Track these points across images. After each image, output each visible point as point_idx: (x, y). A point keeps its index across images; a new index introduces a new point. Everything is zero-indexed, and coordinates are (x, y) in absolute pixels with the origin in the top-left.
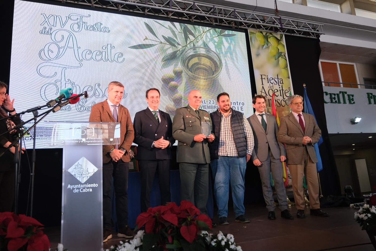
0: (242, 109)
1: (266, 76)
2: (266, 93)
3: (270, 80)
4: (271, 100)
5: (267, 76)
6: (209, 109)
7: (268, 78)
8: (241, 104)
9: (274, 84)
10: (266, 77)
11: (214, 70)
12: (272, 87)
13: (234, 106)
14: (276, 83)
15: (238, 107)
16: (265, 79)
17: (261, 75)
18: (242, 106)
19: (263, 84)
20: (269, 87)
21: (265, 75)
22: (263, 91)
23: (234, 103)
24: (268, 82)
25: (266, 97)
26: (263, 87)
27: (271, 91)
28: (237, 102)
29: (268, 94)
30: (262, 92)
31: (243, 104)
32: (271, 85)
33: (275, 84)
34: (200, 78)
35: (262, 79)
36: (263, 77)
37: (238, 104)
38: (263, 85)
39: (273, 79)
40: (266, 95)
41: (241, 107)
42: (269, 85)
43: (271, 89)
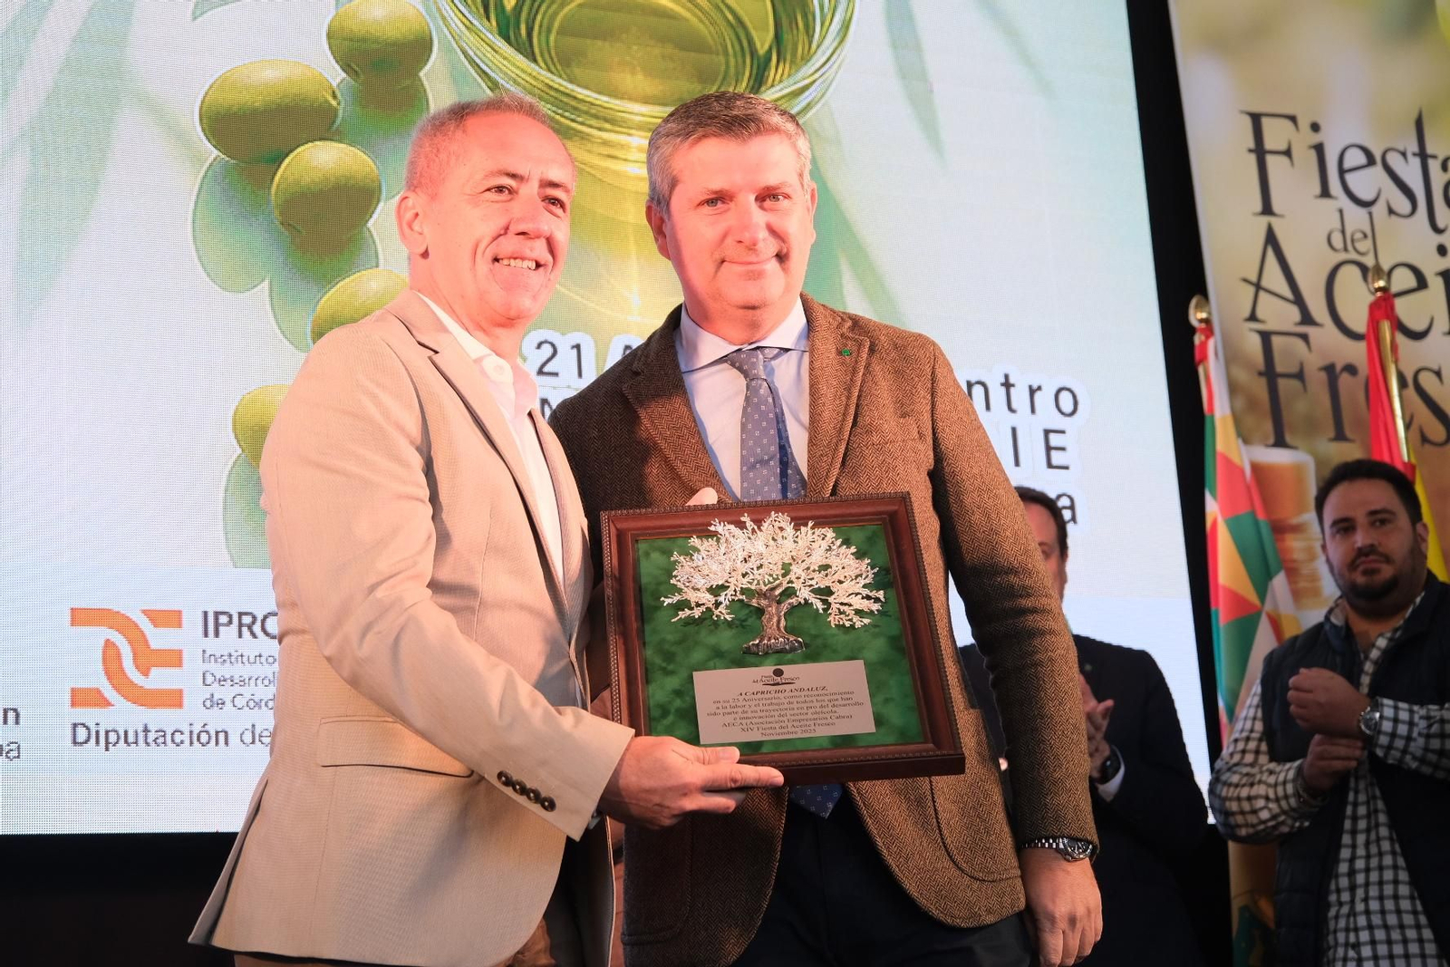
0: (1057, 458)
1: (1304, 123)
2: (1298, 300)
3: (1342, 172)
4: (1351, 369)
5: (1315, 127)
7: (1319, 149)
8: (1044, 399)
9: (1379, 210)
10: (1302, 142)
11: (763, 41)
12: (1364, 246)
14: (1403, 205)
15: (1014, 430)
16: (1288, 153)
17: (1256, 119)
18: (1057, 422)
19: (1267, 209)
20: (1336, 241)
21: (1293, 119)
22: (1274, 278)
23: (978, 392)
24: (1325, 193)
25: (1305, 337)
26: (1271, 239)
27: (1350, 275)
28: (1007, 377)
29: (1318, 309)
30: (1258, 287)
31: (1066, 397)
32: (1356, 217)
33: (1391, 211)
34: (611, 120)
35: (1260, 152)
36: (1275, 135)
37: (1020, 397)
38: (1273, 220)
39: (1371, 161)
40: (1307, 319)
41: (1047, 432)
42: (1337, 215)
43: (1353, 256)
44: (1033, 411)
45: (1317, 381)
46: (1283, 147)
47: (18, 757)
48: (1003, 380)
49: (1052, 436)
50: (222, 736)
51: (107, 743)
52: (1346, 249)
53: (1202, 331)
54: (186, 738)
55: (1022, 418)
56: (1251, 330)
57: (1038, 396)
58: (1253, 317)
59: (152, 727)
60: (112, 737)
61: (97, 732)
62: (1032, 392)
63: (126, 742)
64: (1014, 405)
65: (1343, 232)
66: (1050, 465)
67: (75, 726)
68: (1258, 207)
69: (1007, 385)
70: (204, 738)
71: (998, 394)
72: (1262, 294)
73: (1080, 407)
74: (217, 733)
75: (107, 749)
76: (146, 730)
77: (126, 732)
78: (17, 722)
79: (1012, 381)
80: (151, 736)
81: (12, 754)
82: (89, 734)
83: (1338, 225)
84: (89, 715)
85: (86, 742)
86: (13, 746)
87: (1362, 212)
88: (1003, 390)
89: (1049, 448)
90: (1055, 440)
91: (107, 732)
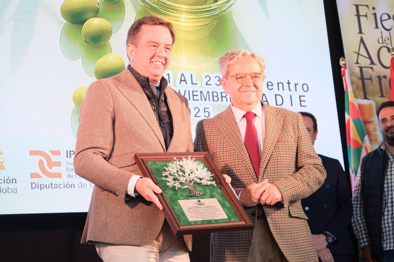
0: (303, 103)
1: (371, 7)
2: (370, 58)
3: (381, 21)
4: (385, 77)
5: (374, 8)
6: (205, 100)
7: (375, 15)
8: (299, 87)
9: (392, 32)
10: (370, 12)
12: (388, 42)
13: (281, 92)
15: (291, 96)
16: (366, 16)
17: (357, 6)
18: (303, 93)
19: (361, 32)
20: (380, 41)
21: (367, 6)
22: (363, 51)
23: (280, 85)
24: (377, 27)
25: (372, 68)
26: (362, 40)
27: (384, 50)
28: (288, 81)
29: (375, 60)
30: (358, 54)
31: (305, 86)
32: (386, 34)
35: (358, 16)
36: (363, 10)
37: (292, 86)
38: (363, 35)
39: (390, 18)
40: (372, 63)
41: (300, 96)
42: (380, 33)
43: (385, 45)
44: (296, 90)
45: (375, 81)
46: (365, 14)
47: (16, 192)
48: (288, 82)
49: (301, 97)
50: (73, 186)
51: (41, 188)
52: (383, 43)
53: (344, 67)
54: (63, 186)
55: (293, 93)
56: (357, 66)
57: (297, 86)
58: (357, 63)
59: (53, 183)
60: (42, 187)
61: (38, 185)
62: (296, 85)
63: (46, 187)
64: (291, 89)
65: (382, 38)
66: (301, 106)
67: (32, 183)
68: (358, 31)
69: (289, 83)
70: (68, 186)
71: (286, 86)
72: (360, 56)
73: (309, 89)
74: (71, 185)
75: (41, 190)
76: (52, 184)
77: (46, 185)
78: (16, 183)
79: (290, 82)
80: (53, 186)
81: (15, 192)
82: (36, 185)
83: (381, 36)
84: (36, 180)
85: (35, 188)
86: (15, 189)
87: (387, 32)
88: (288, 84)
89: (301, 101)
90: (302, 98)
91: (41, 185)
